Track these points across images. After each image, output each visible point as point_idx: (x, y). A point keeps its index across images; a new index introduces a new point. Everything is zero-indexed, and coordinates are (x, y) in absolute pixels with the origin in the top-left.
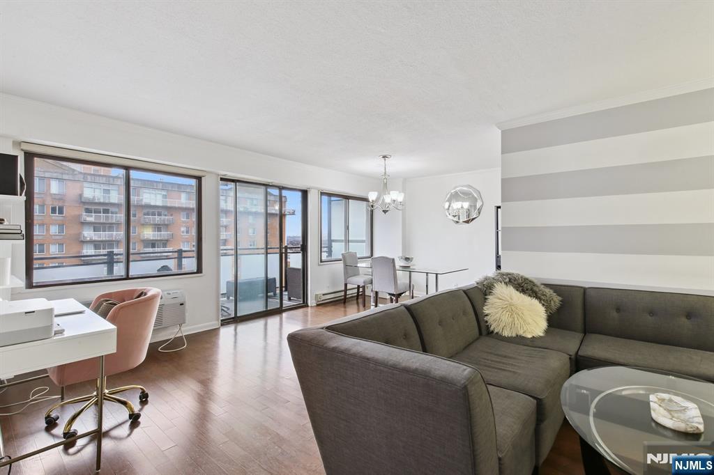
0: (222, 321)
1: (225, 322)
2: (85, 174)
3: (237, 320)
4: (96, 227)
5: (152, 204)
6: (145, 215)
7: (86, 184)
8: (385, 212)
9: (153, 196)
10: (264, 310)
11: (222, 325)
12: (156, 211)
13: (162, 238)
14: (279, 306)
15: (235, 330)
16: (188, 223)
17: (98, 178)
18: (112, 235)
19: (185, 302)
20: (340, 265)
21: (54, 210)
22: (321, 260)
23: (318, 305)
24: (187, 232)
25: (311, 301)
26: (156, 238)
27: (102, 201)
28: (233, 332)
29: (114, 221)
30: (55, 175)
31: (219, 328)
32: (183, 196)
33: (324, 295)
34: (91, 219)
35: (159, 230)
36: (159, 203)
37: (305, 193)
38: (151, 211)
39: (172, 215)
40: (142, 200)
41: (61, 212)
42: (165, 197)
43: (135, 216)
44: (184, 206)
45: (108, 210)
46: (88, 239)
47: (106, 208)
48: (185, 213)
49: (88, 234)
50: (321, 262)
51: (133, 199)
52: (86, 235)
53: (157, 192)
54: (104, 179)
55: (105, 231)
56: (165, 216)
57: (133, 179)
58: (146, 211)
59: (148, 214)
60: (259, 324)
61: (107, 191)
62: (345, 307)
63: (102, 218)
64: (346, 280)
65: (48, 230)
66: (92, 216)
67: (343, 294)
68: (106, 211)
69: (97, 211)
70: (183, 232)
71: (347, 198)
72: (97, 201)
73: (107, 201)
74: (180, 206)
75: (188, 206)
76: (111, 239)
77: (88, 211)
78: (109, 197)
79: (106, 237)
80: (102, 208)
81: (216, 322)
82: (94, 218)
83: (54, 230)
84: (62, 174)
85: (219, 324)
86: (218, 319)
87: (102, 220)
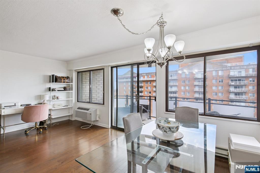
2: (231, 66)
3: (117, 129)
4: (236, 87)
7: (231, 70)
21: (220, 82)
27: (238, 76)
29: (243, 84)
30: (220, 69)
41: (222, 82)
45: (241, 79)
46: (232, 91)
49: (232, 89)
54: (239, 67)
55: (239, 88)
61: (240, 72)
65: (218, 88)
66: (233, 82)
69: (236, 81)
72: (235, 76)
73: (240, 76)
76: (241, 91)
78: (241, 74)
79: (239, 91)
80: (238, 79)
81: (108, 125)
82: (235, 83)
83: (220, 88)
84: (222, 68)
85: (109, 127)
86: (109, 125)
87: (238, 84)
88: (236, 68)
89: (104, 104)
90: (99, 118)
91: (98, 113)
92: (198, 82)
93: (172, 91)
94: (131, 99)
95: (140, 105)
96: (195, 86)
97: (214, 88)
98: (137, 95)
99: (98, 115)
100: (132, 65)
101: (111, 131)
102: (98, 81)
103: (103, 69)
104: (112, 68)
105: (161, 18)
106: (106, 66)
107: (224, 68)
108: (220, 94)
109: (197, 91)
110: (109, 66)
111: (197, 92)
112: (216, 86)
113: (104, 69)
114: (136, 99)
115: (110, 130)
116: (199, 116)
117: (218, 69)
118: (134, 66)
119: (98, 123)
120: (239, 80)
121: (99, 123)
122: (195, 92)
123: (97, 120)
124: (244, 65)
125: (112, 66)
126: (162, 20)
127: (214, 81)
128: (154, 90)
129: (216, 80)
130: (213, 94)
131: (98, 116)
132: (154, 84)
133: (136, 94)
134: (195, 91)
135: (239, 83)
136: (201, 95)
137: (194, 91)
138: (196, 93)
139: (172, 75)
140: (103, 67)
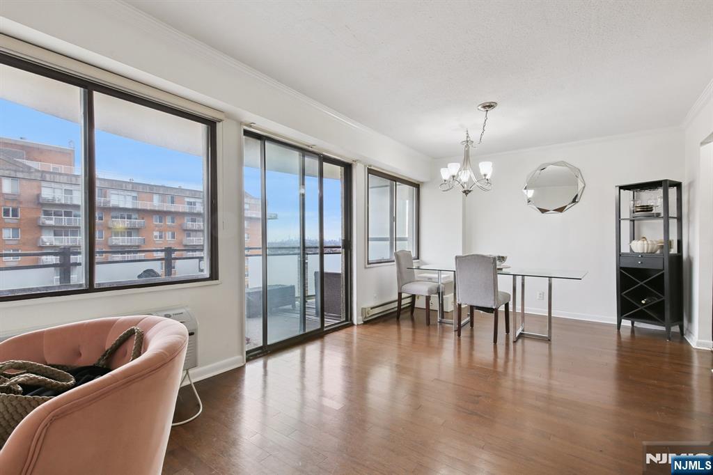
0: (248, 352)
1: (252, 356)
2: (43, 172)
3: (267, 351)
4: (58, 231)
5: (121, 206)
6: (112, 217)
7: (43, 184)
8: (466, 192)
9: (122, 198)
10: (302, 333)
11: (248, 360)
12: (126, 214)
13: (132, 244)
14: (319, 327)
15: (265, 366)
16: (161, 226)
17: (58, 176)
19: (196, 330)
20: (393, 268)
22: (368, 261)
23: (365, 323)
24: (161, 237)
25: (357, 318)
26: (126, 244)
28: (261, 370)
31: (243, 367)
32: (156, 198)
33: (372, 308)
34: (51, 222)
35: (130, 235)
36: (129, 206)
37: (348, 168)
38: (120, 213)
39: (143, 219)
40: (109, 202)
41: (15, 214)
42: (135, 198)
43: (101, 218)
44: (157, 209)
45: (71, 212)
46: (48, 244)
47: (68, 209)
48: (158, 216)
49: (48, 239)
50: (369, 264)
51: (99, 200)
52: (45, 240)
53: (126, 193)
54: (66, 177)
55: (68, 236)
56: (136, 219)
57: (99, 179)
58: (114, 214)
59: (116, 217)
60: (295, 354)
61: (69, 192)
62: (399, 324)
63: (64, 221)
64: (400, 288)
66: (51, 219)
67: (396, 304)
68: (68, 214)
69: (56, 214)
70: (156, 237)
71: (394, 179)
72: (57, 202)
73: (69, 203)
74: (152, 208)
75: (161, 209)
76: (74, 244)
77: (47, 213)
78: (71, 198)
79: (68, 242)
80: (63, 210)
81: (240, 357)
82: (55, 222)
84: (15, 171)
85: (244, 359)
87: (64, 224)
88: (58, 178)
89: (217, 278)
107: (22, 172)
135: (67, 221)
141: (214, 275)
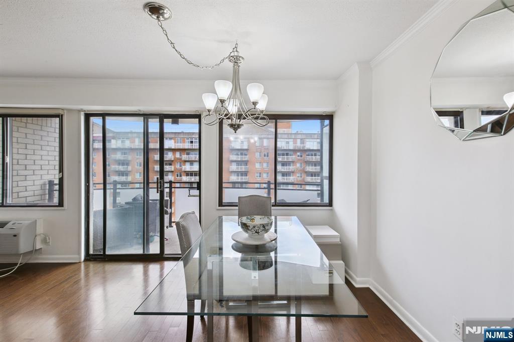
5: (311, 148)
6: (307, 156)
7: (278, 140)
9: (312, 143)
12: (313, 153)
17: (284, 135)
18: (289, 168)
21: (265, 155)
27: (285, 148)
29: (291, 160)
30: (265, 136)
38: (310, 153)
40: (306, 146)
41: (268, 156)
53: (314, 140)
54: (287, 135)
55: (287, 166)
58: (307, 153)
59: (309, 155)
61: (288, 143)
65: (263, 165)
69: (283, 155)
72: (282, 149)
73: (287, 148)
76: (289, 171)
77: (279, 155)
78: (289, 146)
79: (287, 169)
80: (285, 153)
81: (77, 256)
82: (282, 159)
83: (265, 165)
84: (268, 135)
85: (80, 258)
86: (79, 253)
87: (285, 160)
89: (63, 206)
90: (45, 241)
91: (40, 229)
92: (235, 155)
93: (192, 170)
94: (144, 188)
95: (150, 201)
96: (232, 161)
97: (257, 166)
98: (160, 179)
99: (40, 235)
100: (146, 116)
101: (87, 268)
102: (39, 147)
103: (60, 117)
104: (88, 116)
105: (235, 50)
106: (69, 110)
107: (271, 135)
108: (265, 175)
109: (235, 170)
110: (80, 111)
111: (234, 172)
112: (260, 163)
113: (62, 116)
114: (157, 188)
115: (83, 265)
116: (273, 208)
117: (262, 136)
118: (150, 120)
119: (40, 256)
120: (287, 154)
121: (44, 256)
122: (232, 172)
123: (36, 250)
124: (291, 134)
125: (88, 111)
126: (236, 54)
127: (257, 155)
128: (155, 170)
129: (260, 153)
130: (256, 175)
131: (38, 239)
132: (155, 156)
133: (158, 178)
134: (232, 170)
135: (287, 158)
136: (240, 177)
137: (230, 170)
138: (233, 174)
139: (194, 140)
140: (61, 112)
141: (61, 204)
